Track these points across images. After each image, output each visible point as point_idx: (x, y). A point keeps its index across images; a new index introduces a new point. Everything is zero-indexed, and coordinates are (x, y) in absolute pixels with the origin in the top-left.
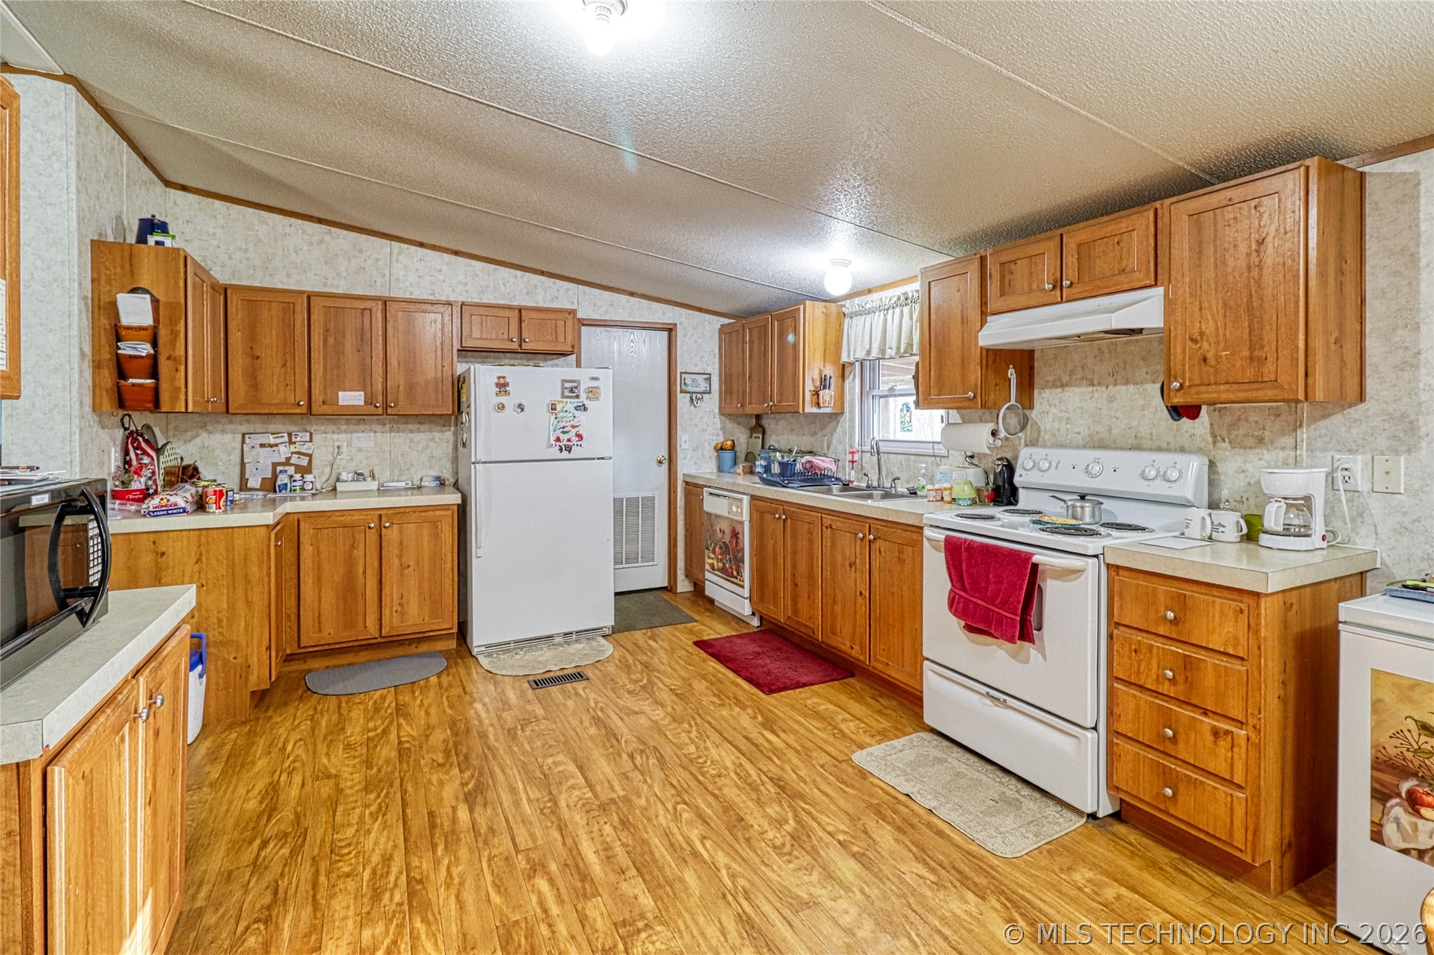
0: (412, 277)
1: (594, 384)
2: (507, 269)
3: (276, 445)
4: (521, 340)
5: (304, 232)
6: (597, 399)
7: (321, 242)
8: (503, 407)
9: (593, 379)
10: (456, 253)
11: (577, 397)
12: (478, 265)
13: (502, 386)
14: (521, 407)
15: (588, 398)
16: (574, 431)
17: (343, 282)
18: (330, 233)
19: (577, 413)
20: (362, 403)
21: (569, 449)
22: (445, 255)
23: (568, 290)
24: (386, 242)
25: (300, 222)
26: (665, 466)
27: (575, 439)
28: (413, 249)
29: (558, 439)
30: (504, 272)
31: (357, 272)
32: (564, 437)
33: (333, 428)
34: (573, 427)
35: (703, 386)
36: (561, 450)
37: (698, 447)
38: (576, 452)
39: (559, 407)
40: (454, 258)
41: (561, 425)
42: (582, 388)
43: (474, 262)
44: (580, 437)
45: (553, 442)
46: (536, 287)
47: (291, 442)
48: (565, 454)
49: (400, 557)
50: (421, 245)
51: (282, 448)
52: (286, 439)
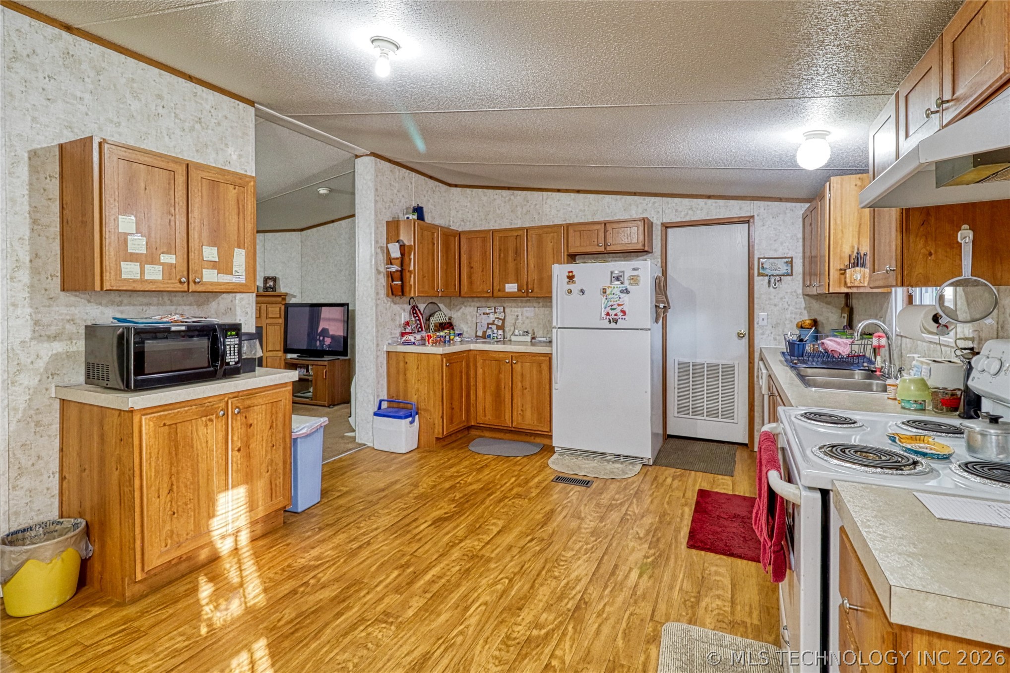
0: (554, 212)
1: (635, 273)
2: (610, 196)
3: (489, 314)
4: (606, 245)
5: (502, 196)
6: (637, 284)
7: (510, 199)
8: (571, 291)
9: (634, 269)
10: (578, 192)
11: (622, 283)
12: (591, 197)
13: (571, 278)
14: (582, 292)
15: (631, 284)
16: (620, 308)
17: (519, 221)
18: (513, 194)
19: (622, 295)
20: (516, 290)
21: (616, 321)
22: (572, 194)
23: (654, 203)
24: (540, 193)
25: (500, 191)
26: (745, 341)
27: (620, 314)
28: (554, 194)
29: (608, 314)
30: (608, 198)
31: (526, 214)
32: (612, 313)
33: (514, 304)
34: (619, 305)
35: (783, 268)
36: (610, 321)
37: (777, 324)
38: (621, 323)
39: (608, 292)
40: (577, 195)
41: (610, 303)
42: (626, 276)
43: (589, 196)
44: (624, 312)
45: (603, 315)
46: (630, 205)
47: (495, 312)
48: (613, 325)
49: (522, 382)
50: (559, 191)
51: (491, 316)
52: (493, 310)
